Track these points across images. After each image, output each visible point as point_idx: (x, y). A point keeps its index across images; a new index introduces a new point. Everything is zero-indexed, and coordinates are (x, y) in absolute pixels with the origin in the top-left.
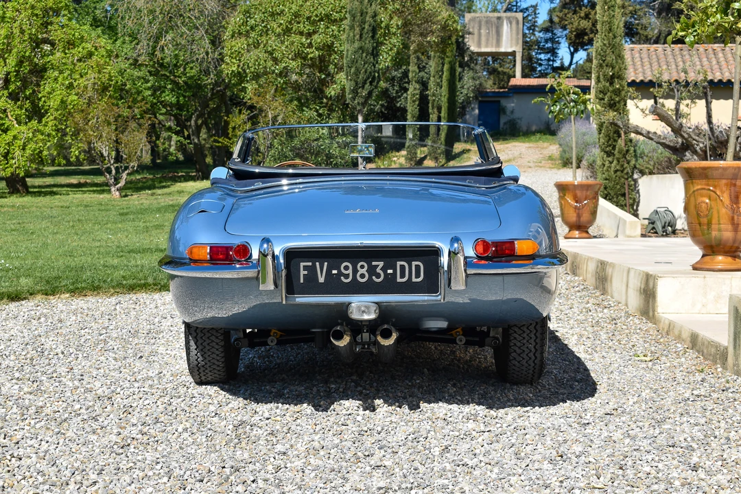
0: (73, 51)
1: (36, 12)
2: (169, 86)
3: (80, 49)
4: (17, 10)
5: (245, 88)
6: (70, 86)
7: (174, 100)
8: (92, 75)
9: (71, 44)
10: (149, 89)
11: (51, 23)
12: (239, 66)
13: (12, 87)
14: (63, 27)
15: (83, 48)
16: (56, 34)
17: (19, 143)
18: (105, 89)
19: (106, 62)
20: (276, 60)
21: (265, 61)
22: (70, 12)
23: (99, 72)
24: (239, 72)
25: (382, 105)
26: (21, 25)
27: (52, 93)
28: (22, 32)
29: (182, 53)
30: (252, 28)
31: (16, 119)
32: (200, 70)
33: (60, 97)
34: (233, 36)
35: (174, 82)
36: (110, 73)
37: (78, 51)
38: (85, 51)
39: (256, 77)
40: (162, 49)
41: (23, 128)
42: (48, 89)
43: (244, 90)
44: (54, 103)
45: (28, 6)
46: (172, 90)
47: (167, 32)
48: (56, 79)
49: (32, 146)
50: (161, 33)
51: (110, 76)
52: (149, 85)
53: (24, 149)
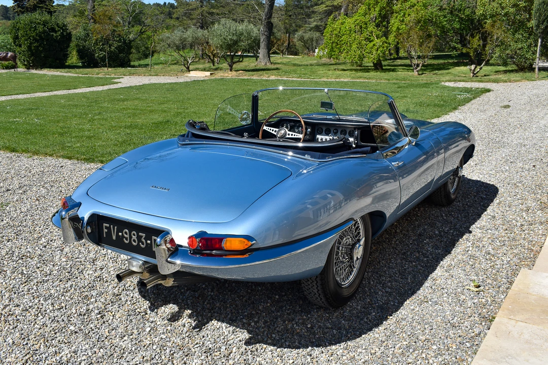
0: (406, 4)
2: (457, 20)
3: (410, 3)
5: (487, 22)
6: (403, 21)
7: (458, 27)
8: (413, 15)
10: (446, 21)
12: (483, 11)
13: (377, 21)
15: (411, 2)
17: (376, 47)
18: (419, 22)
19: (421, 8)
20: (503, 8)
21: (497, 8)
23: (417, 14)
24: (483, 14)
27: (394, 22)
29: (463, 3)
31: (376, 36)
32: (472, 12)
33: (397, 26)
35: (459, 18)
37: (408, 4)
38: (412, 4)
39: (492, 16)
40: (454, 2)
41: (378, 41)
43: (485, 23)
44: (394, 29)
46: (459, 21)
48: (397, 17)
49: (381, 49)
51: (422, 15)
52: (446, 19)
53: (377, 50)
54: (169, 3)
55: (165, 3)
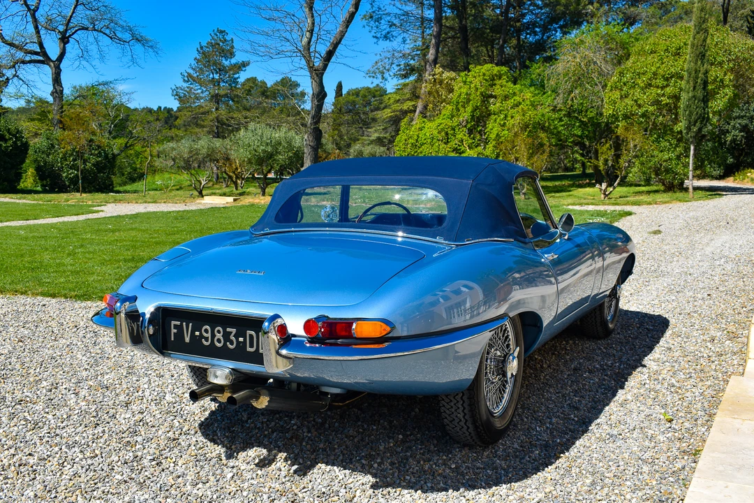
0: (508, 102)
1: (485, 77)
2: (577, 124)
3: (512, 101)
4: (475, 77)
5: (619, 125)
6: (504, 125)
7: (579, 133)
8: (518, 118)
9: (506, 98)
10: (562, 126)
11: (495, 85)
12: (613, 110)
13: (469, 126)
14: (502, 87)
15: (515, 100)
16: (497, 91)
18: (527, 126)
19: (528, 108)
20: (640, 106)
21: (632, 107)
22: (508, 78)
23: (524, 115)
24: (614, 115)
25: (742, 136)
26: (475, 86)
27: (493, 127)
28: (477, 89)
29: (585, 102)
30: (625, 84)
31: (468, 146)
32: (597, 113)
33: (496, 132)
34: (611, 90)
35: (581, 121)
36: (530, 116)
37: (510, 102)
38: (516, 102)
39: (626, 117)
40: (572, 100)
41: (472, 152)
42: (491, 127)
43: (617, 126)
44: (493, 136)
45: (481, 74)
46: (580, 126)
47: (576, 88)
48: (495, 120)
50: (572, 89)
51: (530, 118)
52: (563, 123)
54: (165, 108)
55: (160, 108)
